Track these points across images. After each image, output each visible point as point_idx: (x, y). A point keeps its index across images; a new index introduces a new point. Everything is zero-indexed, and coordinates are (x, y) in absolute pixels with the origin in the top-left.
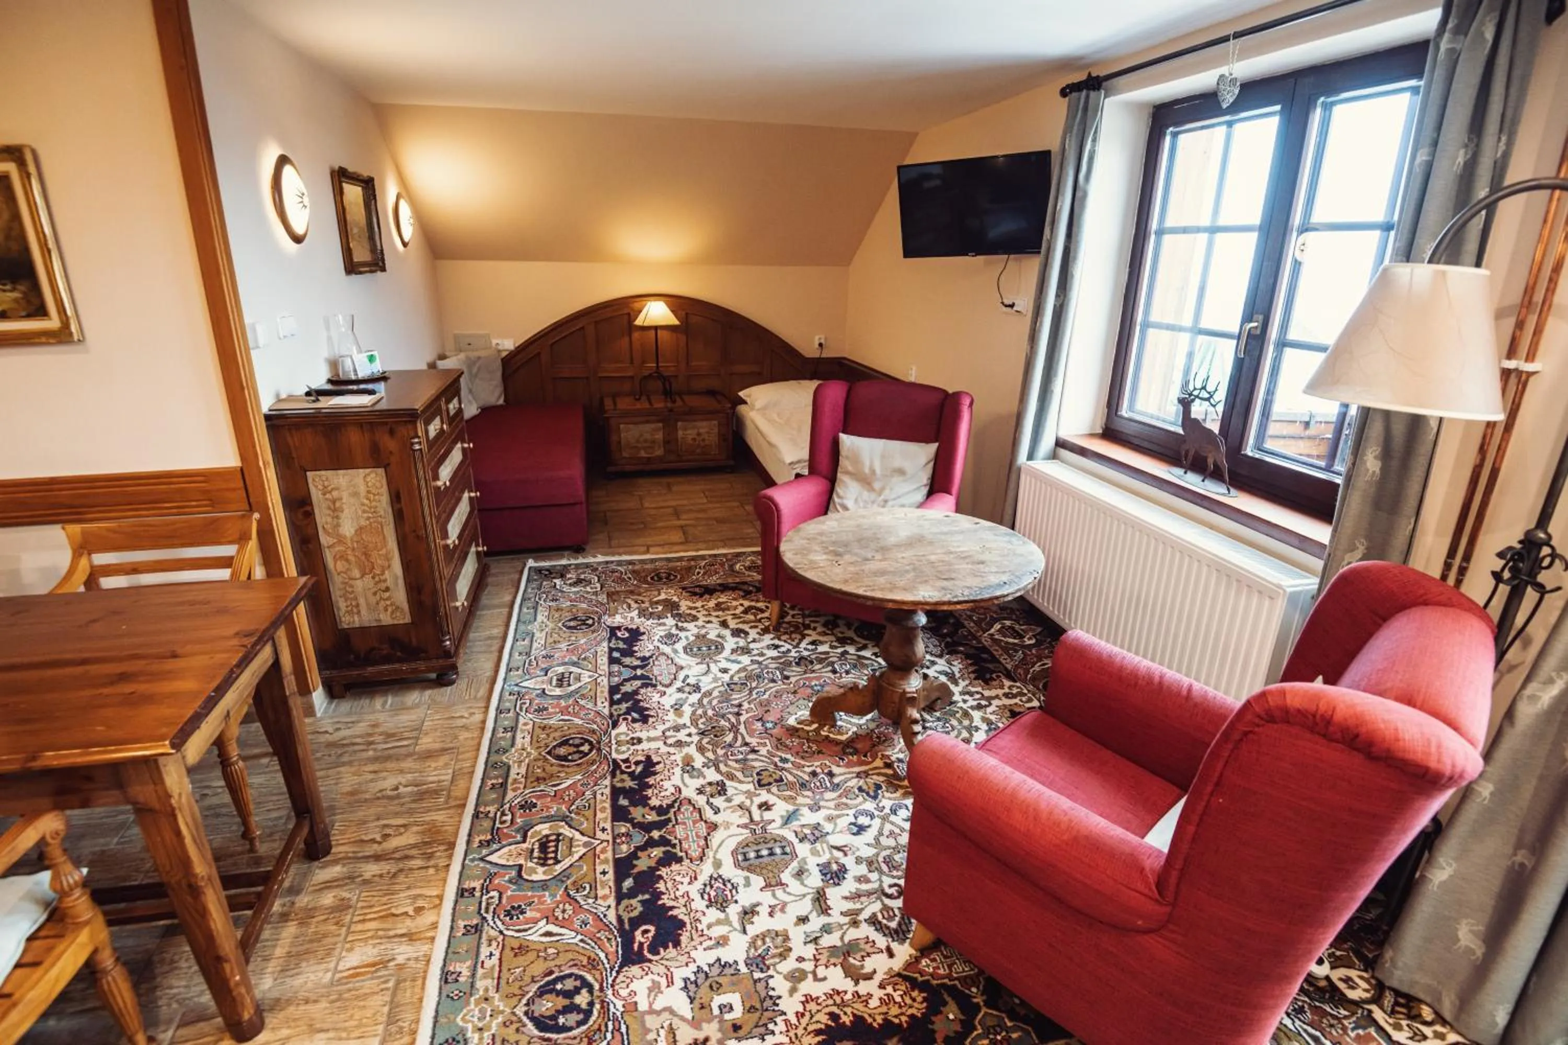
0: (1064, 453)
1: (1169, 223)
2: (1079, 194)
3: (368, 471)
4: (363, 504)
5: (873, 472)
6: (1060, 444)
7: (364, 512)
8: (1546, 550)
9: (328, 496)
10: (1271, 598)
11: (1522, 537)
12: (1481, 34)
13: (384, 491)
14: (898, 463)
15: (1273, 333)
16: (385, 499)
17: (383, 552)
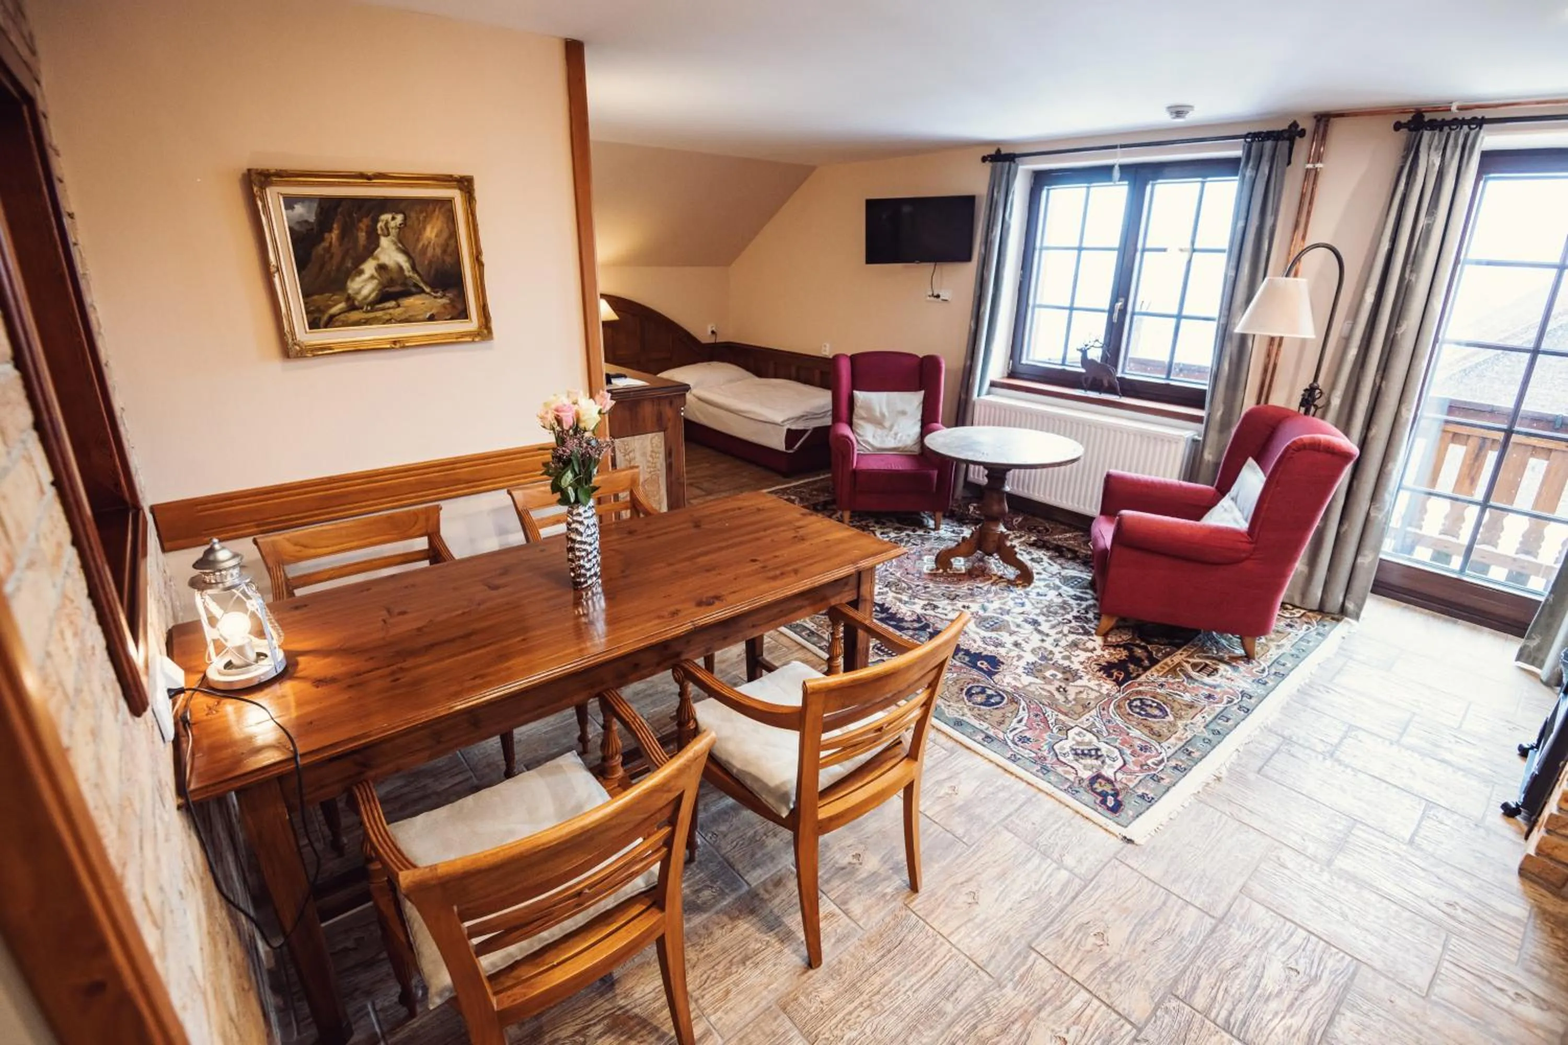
0: (994, 389)
1: (1045, 244)
2: (1006, 226)
3: (654, 434)
4: (649, 462)
5: (883, 415)
6: (993, 384)
7: (648, 467)
8: (1317, 391)
9: (627, 457)
10: (1177, 443)
11: (1308, 387)
12: (1264, 172)
13: (662, 449)
14: (900, 407)
15: (1129, 309)
16: (662, 456)
17: (657, 498)
